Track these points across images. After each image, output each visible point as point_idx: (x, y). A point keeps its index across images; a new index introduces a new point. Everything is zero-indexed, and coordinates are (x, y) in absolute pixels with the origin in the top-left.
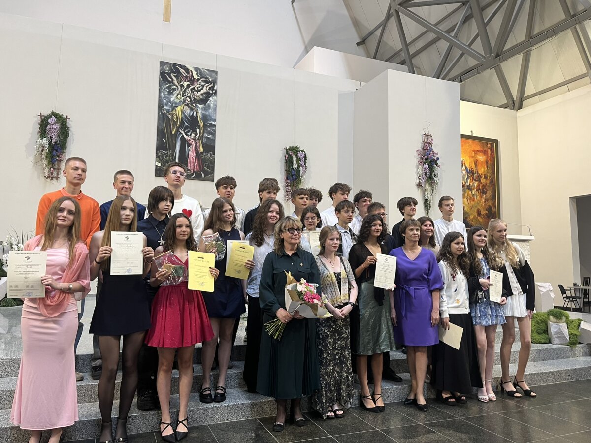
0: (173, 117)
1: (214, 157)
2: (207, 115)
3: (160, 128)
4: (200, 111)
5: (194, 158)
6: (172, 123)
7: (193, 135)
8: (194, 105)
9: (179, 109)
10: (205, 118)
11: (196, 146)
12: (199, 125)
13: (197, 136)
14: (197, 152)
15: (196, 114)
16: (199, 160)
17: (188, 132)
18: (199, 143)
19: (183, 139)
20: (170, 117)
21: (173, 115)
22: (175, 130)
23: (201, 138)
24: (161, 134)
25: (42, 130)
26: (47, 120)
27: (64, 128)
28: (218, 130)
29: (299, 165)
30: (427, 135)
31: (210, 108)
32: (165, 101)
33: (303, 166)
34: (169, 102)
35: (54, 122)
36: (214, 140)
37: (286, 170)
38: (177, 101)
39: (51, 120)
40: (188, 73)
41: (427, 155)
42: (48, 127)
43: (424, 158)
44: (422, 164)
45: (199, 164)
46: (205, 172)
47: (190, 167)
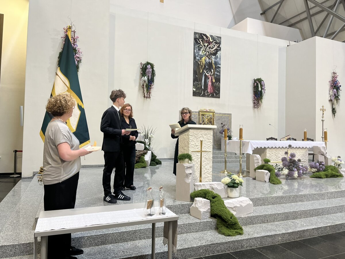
0: (201, 63)
1: (220, 85)
3: (195, 69)
4: (213, 60)
5: (211, 85)
6: (200, 67)
7: (210, 73)
8: (210, 56)
9: (203, 58)
10: (216, 63)
11: (212, 79)
12: (213, 68)
13: (212, 73)
14: (212, 82)
15: (211, 61)
16: (213, 87)
17: (208, 71)
18: (213, 77)
19: (205, 75)
20: (199, 63)
21: (200, 62)
22: (202, 70)
23: (214, 74)
24: (195, 73)
25: (143, 72)
26: (146, 66)
27: (153, 70)
28: (222, 70)
29: (262, 89)
30: (334, 73)
31: (218, 58)
32: (197, 54)
33: (264, 89)
34: (199, 55)
35: (150, 68)
36: (220, 76)
37: (254, 92)
38: (202, 54)
39: (149, 66)
40: (207, 39)
41: (335, 84)
42: (147, 70)
43: (333, 85)
44: (333, 89)
45: (213, 89)
46: (216, 93)
47: (209, 91)
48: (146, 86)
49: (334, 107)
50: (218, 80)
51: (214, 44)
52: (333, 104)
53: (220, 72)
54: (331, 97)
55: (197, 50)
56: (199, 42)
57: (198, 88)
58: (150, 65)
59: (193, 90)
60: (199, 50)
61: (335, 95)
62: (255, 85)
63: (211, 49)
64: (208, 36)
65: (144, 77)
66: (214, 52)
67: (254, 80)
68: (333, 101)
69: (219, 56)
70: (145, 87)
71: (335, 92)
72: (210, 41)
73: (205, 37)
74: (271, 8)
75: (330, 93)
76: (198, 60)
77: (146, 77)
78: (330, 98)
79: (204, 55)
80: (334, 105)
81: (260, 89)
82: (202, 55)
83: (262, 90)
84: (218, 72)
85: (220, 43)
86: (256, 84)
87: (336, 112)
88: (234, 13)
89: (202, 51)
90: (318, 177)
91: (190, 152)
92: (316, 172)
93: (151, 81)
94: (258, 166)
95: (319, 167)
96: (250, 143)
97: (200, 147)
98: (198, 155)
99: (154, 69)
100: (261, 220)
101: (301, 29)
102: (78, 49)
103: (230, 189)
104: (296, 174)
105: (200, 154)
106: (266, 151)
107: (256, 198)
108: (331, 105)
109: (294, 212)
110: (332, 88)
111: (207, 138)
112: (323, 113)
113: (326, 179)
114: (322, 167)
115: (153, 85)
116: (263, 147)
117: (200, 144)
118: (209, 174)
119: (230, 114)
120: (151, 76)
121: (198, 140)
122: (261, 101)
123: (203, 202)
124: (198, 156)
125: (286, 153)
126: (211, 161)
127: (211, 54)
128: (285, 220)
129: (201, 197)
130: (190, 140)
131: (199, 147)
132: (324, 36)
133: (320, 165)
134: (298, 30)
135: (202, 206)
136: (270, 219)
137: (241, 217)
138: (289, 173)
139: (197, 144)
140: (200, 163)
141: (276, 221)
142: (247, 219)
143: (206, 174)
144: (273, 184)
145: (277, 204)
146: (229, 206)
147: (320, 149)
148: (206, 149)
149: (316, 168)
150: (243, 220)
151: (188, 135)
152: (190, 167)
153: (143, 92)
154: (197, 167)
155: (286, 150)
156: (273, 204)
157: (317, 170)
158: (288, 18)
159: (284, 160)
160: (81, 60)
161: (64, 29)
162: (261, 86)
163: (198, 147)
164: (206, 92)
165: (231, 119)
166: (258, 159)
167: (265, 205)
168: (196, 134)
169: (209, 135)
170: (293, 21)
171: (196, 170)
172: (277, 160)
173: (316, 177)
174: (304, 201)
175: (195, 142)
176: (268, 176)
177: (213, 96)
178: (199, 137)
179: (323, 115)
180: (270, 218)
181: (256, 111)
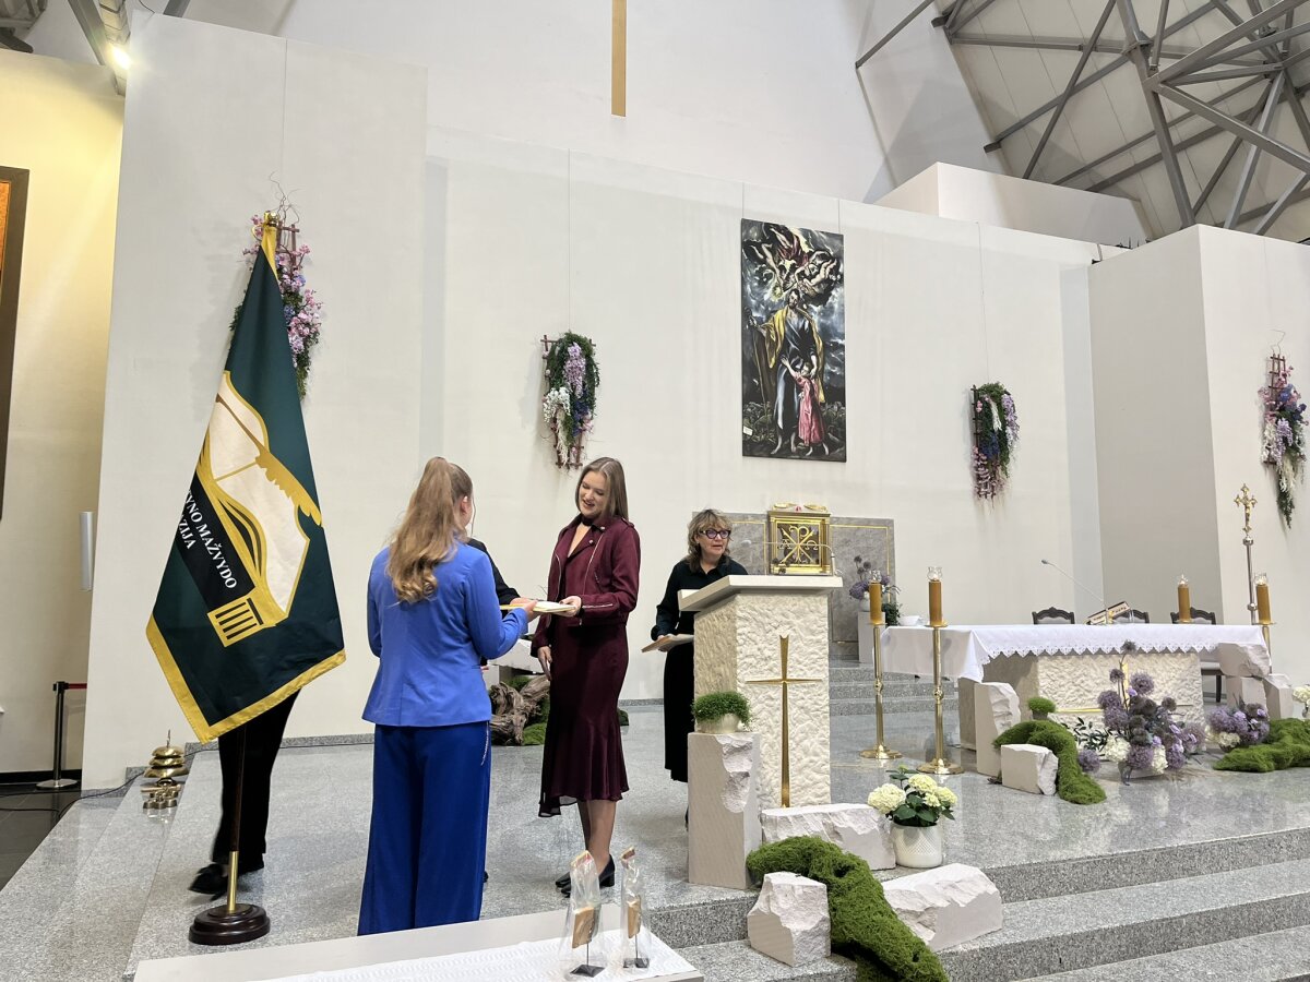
0: (769, 333)
1: (844, 411)
2: (828, 327)
4: (816, 319)
5: (810, 415)
6: (767, 346)
7: (806, 368)
8: (805, 306)
9: (779, 315)
10: (826, 332)
11: (812, 392)
12: (815, 348)
13: (813, 371)
14: (814, 401)
15: (810, 325)
16: (817, 421)
17: (797, 362)
18: (818, 384)
19: (788, 377)
20: (764, 333)
21: (768, 328)
22: (773, 360)
23: (820, 373)
24: (749, 369)
25: (554, 370)
26: (564, 350)
27: (590, 365)
28: (849, 355)
29: (1005, 424)
30: (1276, 359)
31: (832, 312)
32: (753, 301)
33: (1011, 424)
34: (761, 302)
35: (578, 354)
36: (842, 378)
37: (976, 434)
38: (775, 300)
39: (575, 350)
40: (792, 242)
41: (1284, 399)
42: (569, 364)
43: (1276, 406)
44: (1275, 419)
45: (818, 427)
46: (830, 443)
47: (803, 435)
48: (565, 424)
49: (1284, 487)
50: (836, 393)
51: (820, 262)
52: (1279, 477)
53: (842, 366)
54: (1269, 449)
55: (756, 284)
56: (761, 257)
57: (763, 424)
58: (580, 345)
59: (745, 435)
60: (763, 284)
61: (1285, 440)
62: (979, 409)
63: (805, 280)
64: (795, 231)
65: (558, 390)
66: (817, 290)
67: (974, 390)
68: (1279, 463)
69: (836, 306)
70: (560, 425)
71: (1283, 429)
72: (803, 252)
73: (781, 237)
74: (1021, 125)
75: (1266, 433)
76: (760, 321)
77: (562, 390)
78: (1266, 454)
79: (781, 301)
80: (1284, 480)
81: (997, 425)
82: (772, 304)
83: (1004, 427)
84: (835, 363)
85: (838, 258)
86: (980, 404)
87: (1292, 506)
88: (887, 150)
89: (775, 289)
90: (1247, 766)
91: (742, 685)
92: (1238, 745)
93: (582, 405)
94: (1008, 728)
95: (1246, 728)
96: (971, 635)
97: (779, 662)
98: (773, 696)
99: (596, 358)
100: (1036, 960)
101: (1140, 201)
102: (307, 291)
103: (905, 833)
104: (1159, 760)
105: (777, 694)
106: (1036, 667)
107: (1009, 867)
108: (1273, 479)
109: (1163, 920)
110: (1274, 415)
111: (807, 628)
112: (1247, 515)
113: (1276, 775)
114: (1257, 728)
115: (592, 418)
116: (1023, 654)
117: (778, 654)
118: (818, 772)
119: (890, 523)
120: (584, 385)
121: (770, 635)
122: (1004, 469)
123: (801, 892)
124: (772, 699)
125: (1117, 675)
126: (825, 717)
127: (809, 299)
128: (1131, 957)
129: (790, 869)
130: (738, 638)
131: (776, 666)
132: (1228, 224)
133: (1249, 718)
134: (1127, 202)
135: (797, 908)
136: (1073, 954)
137: (954, 950)
138: (1132, 755)
139: (767, 653)
140: (780, 729)
141: (1096, 964)
142: (980, 959)
143: (807, 771)
144: (1071, 802)
145: (1093, 890)
146: (904, 908)
147: (1246, 655)
148: (801, 673)
149: (1234, 732)
150: (962, 962)
151: (732, 618)
152: (743, 748)
153: (555, 446)
154: (771, 746)
155: (1113, 664)
156: (1078, 889)
157: (1238, 739)
158: (1089, 161)
159: (1107, 701)
160: (316, 333)
161: (256, 222)
162: (1003, 412)
163: (772, 662)
164: (793, 438)
165: (893, 539)
166: (1005, 702)
167: (1046, 895)
168: (761, 614)
169: (812, 617)
170: (1108, 171)
171: (766, 759)
172: (1079, 700)
173: (1238, 769)
174: (1200, 873)
175: (760, 645)
176: (1051, 771)
177: (818, 455)
178: (775, 624)
179: (1247, 520)
180: (1070, 950)
181: (986, 507)
